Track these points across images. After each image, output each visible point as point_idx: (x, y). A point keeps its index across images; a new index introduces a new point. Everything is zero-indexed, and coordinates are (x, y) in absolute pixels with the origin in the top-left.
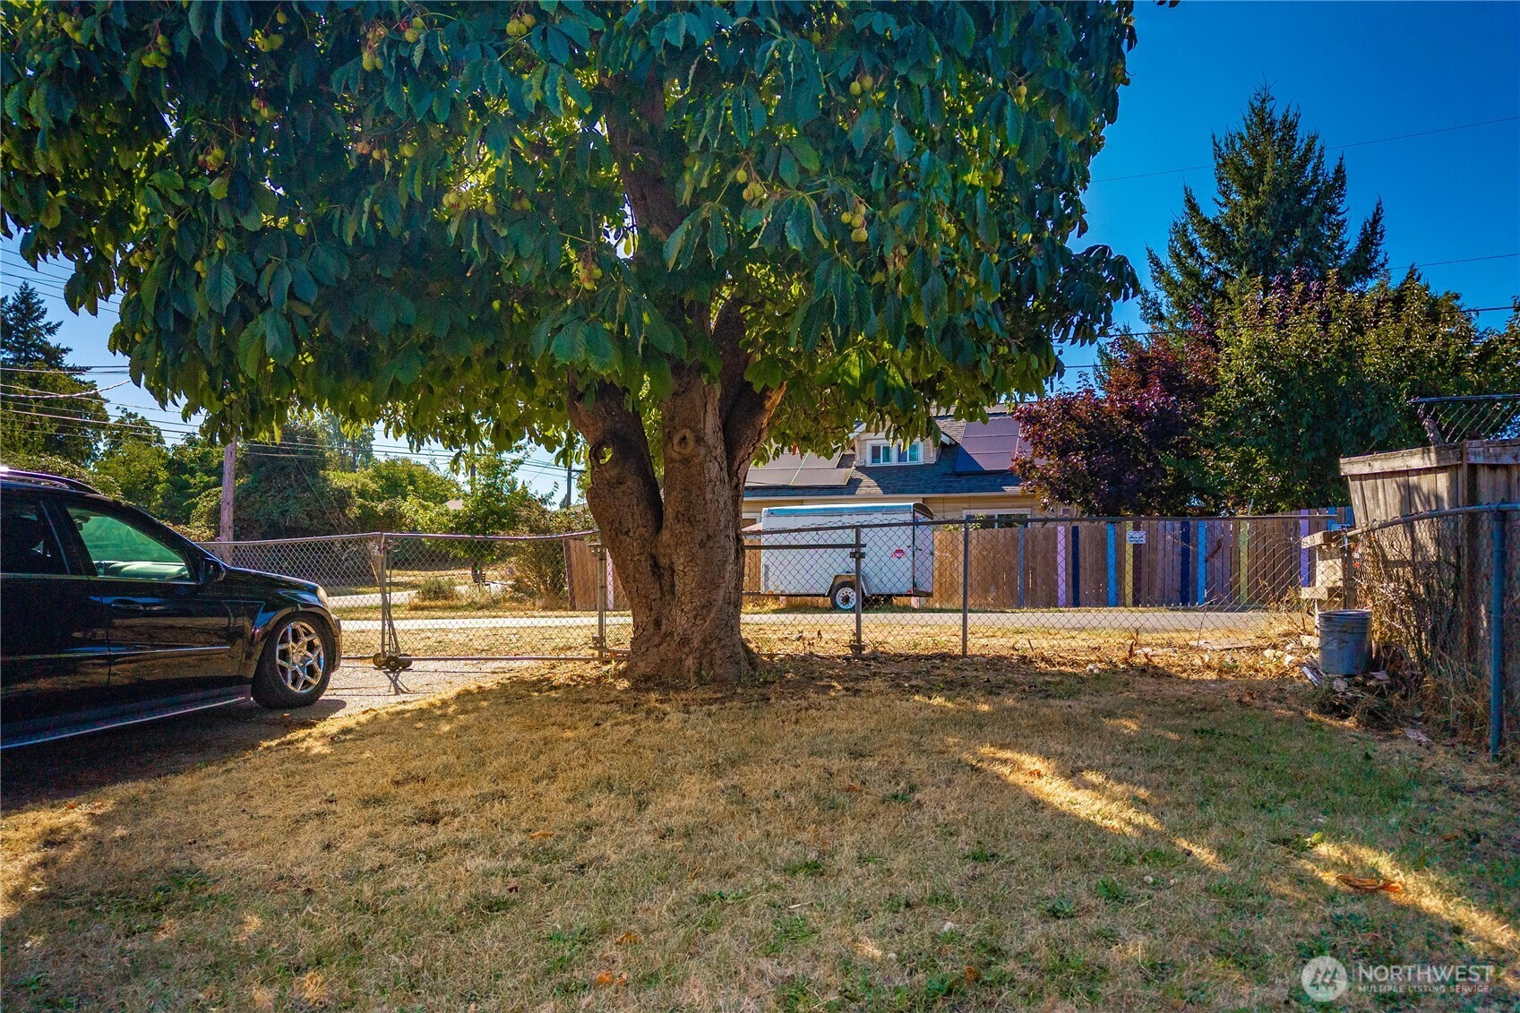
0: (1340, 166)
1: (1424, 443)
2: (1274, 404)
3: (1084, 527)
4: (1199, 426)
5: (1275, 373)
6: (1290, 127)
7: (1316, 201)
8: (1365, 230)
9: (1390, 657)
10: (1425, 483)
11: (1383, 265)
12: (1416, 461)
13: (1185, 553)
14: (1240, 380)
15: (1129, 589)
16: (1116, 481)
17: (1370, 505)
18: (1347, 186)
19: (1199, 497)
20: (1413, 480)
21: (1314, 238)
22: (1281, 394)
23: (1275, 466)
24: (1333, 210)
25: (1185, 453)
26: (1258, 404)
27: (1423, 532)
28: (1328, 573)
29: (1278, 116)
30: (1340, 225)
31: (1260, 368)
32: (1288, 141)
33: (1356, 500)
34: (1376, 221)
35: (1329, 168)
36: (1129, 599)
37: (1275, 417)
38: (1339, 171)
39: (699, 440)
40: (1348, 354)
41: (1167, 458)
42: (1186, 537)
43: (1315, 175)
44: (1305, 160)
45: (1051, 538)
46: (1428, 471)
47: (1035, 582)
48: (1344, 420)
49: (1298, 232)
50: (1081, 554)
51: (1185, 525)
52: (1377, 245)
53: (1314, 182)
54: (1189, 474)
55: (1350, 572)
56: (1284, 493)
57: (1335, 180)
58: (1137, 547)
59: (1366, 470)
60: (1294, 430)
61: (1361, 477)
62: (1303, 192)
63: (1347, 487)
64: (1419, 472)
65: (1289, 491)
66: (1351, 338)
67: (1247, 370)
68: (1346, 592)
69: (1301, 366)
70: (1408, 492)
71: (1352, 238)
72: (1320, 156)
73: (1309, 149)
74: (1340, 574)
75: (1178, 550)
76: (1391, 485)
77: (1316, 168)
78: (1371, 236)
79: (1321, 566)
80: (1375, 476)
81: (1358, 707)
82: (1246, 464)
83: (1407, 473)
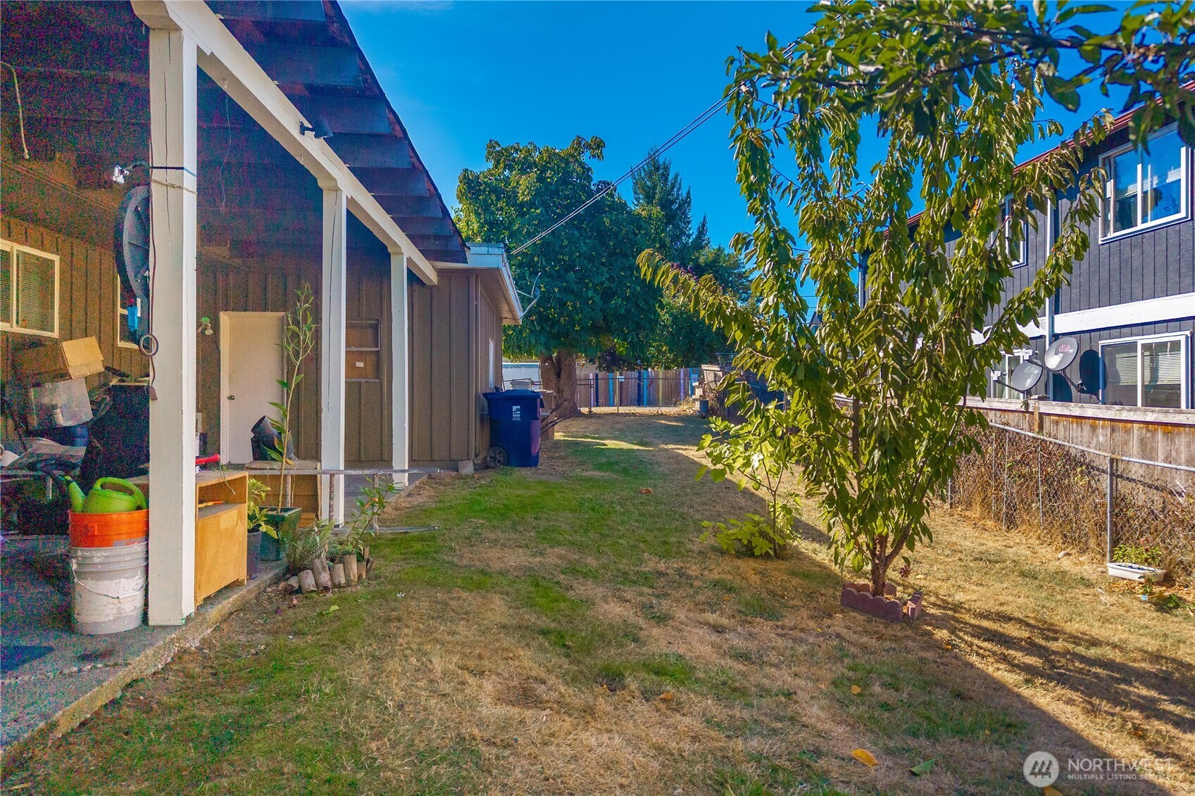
1: (718, 364)
6: (666, 168)
7: (678, 208)
8: (699, 227)
10: (719, 373)
11: (707, 245)
12: (717, 368)
13: (639, 385)
15: (618, 400)
17: (708, 377)
18: (692, 203)
19: (642, 362)
20: (716, 372)
21: (676, 227)
23: (671, 351)
24: (685, 215)
27: (718, 384)
28: (699, 392)
29: (661, 162)
30: (688, 223)
32: (665, 177)
33: (705, 375)
34: (704, 224)
35: (684, 193)
38: (688, 193)
42: (639, 377)
43: (678, 194)
44: (673, 187)
46: (719, 370)
50: (599, 385)
51: (639, 372)
52: (705, 236)
53: (677, 198)
55: (704, 392)
56: (673, 361)
57: (687, 198)
58: (620, 382)
61: (706, 369)
62: (673, 202)
63: (703, 370)
68: (703, 396)
70: (716, 375)
71: (693, 230)
72: (680, 185)
73: (675, 181)
75: (637, 385)
76: (712, 373)
77: (678, 190)
78: (702, 231)
79: (697, 390)
80: (709, 370)
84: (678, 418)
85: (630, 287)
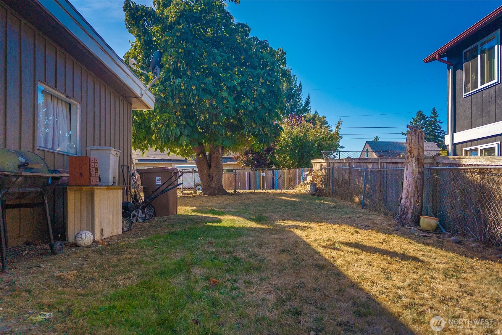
0: (300, 84)
1: (323, 158)
2: (292, 145)
3: (252, 173)
4: (276, 149)
5: (292, 139)
7: (295, 92)
8: (306, 101)
9: (319, 189)
10: (324, 164)
11: (310, 110)
12: (322, 161)
14: (284, 140)
15: (262, 187)
16: (258, 162)
17: (316, 167)
18: (302, 89)
19: (275, 166)
20: (322, 163)
21: (295, 101)
22: (293, 143)
23: (291, 159)
24: (299, 95)
25: (273, 156)
26: (288, 145)
27: (323, 171)
30: (301, 99)
31: (289, 137)
33: (314, 166)
34: (308, 99)
35: (298, 84)
36: (262, 189)
37: (291, 148)
38: (300, 85)
39: (219, 154)
40: (306, 135)
41: (269, 156)
42: (273, 174)
43: (295, 85)
44: (293, 81)
45: (244, 174)
46: (324, 162)
47: (240, 185)
48: (305, 150)
49: (291, 100)
50: (251, 178)
51: (273, 172)
52: (309, 105)
53: (295, 87)
54: (273, 160)
55: (313, 178)
56: (292, 165)
57: (299, 87)
58: (263, 177)
59: (315, 162)
60: (295, 151)
61: (314, 163)
62: (292, 89)
63: (312, 164)
64: (323, 162)
65: (294, 165)
66: (306, 132)
67: (286, 138)
68: (312, 181)
69: (297, 137)
70: (321, 165)
71: (303, 102)
72: (296, 80)
73: (294, 79)
74: (311, 178)
75: (272, 178)
76: (319, 164)
77: (295, 83)
78: (307, 103)
79: (308, 177)
80: (317, 163)
81: (316, 195)
82: (285, 158)
83: (321, 162)
84: (295, 196)
85: (257, 90)
